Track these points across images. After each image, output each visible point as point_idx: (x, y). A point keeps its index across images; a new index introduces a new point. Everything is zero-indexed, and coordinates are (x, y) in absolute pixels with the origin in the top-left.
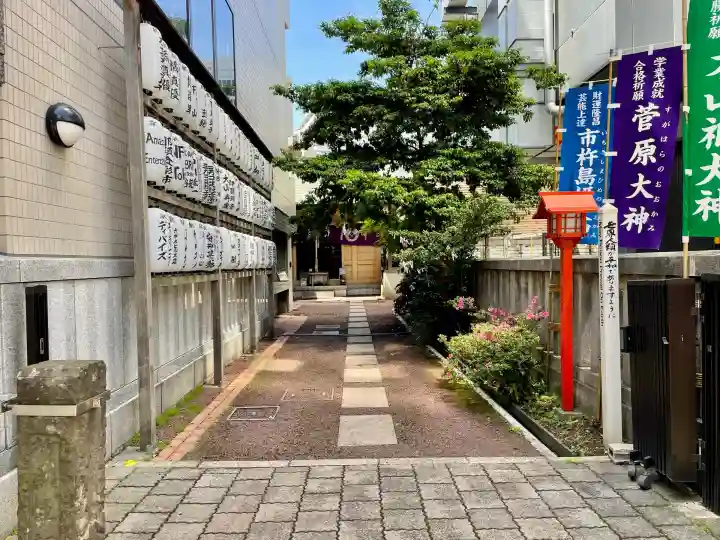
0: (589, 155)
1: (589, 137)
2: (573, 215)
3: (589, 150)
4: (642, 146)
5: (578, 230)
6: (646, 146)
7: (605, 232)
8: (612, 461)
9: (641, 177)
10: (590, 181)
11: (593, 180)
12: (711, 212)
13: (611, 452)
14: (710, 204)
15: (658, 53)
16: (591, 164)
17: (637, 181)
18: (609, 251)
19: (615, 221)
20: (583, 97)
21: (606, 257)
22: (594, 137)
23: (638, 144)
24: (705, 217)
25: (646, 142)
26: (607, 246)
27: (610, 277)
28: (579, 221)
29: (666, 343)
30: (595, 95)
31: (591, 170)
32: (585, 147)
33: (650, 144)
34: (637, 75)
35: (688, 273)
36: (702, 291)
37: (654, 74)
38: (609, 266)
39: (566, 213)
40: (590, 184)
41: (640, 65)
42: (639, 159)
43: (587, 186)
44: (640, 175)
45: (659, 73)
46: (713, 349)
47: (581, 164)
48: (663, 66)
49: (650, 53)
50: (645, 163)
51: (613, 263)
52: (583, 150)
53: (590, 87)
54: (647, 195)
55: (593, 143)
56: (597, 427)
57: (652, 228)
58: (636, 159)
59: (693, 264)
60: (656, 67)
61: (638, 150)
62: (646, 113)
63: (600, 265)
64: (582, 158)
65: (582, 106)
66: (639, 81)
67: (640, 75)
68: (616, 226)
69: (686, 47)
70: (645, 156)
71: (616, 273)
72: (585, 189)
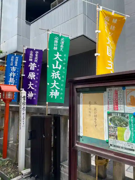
0: (13, 74)
1: (14, 69)
2: (10, 92)
3: (13, 73)
4: (31, 74)
5: (12, 97)
6: (32, 74)
7: (22, 99)
8: (22, 177)
9: (31, 83)
10: (13, 82)
11: (14, 82)
12: (53, 95)
13: (22, 174)
14: (53, 93)
15: (36, 50)
16: (14, 77)
17: (29, 84)
18: (23, 105)
19: (25, 96)
20: (13, 57)
21: (22, 107)
22: (15, 69)
23: (30, 73)
24: (52, 97)
25: (32, 73)
26: (23, 104)
27: (23, 114)
28: (12, 94)
29: (44, 137)
30: (16, 57)
31: (13, 79)
32: (12, 71)
33: (33, 74)
34: (30, 54)
35: (48, 113)
36: (54, 119)
37: (35, 55)
38: (23, 110)
39: (8, 92)
40: (13, 83)
41: (31, 52)
42: (30, 77)
43: (12, 83)
44: (30, 82)
45: (37, 55)
46: (57, 137)
47: (11, 77)
48: (37, 54)
49: (34, 50)
50: (32, 79)
51: (24, 109)
52: (11, 72)
53: (15, 55)
54: (32, 88)
55: (15, 71)
56: (16, 164)
57: (35, 98)
58: (29, 77)
59: (49, 110)
60: (36, 54)
61: (30, 75)
62: (33, 65)
63: (20, 109)
64: (11, 75)
65: (12, 60)
66: (31, 56)
67: (31, 54)
68: (26, 97)
69: (48, 49)
70: (32, 77)
71: (25, 112)
72: (11, 84)
